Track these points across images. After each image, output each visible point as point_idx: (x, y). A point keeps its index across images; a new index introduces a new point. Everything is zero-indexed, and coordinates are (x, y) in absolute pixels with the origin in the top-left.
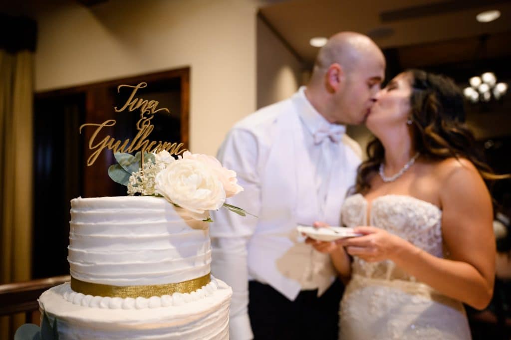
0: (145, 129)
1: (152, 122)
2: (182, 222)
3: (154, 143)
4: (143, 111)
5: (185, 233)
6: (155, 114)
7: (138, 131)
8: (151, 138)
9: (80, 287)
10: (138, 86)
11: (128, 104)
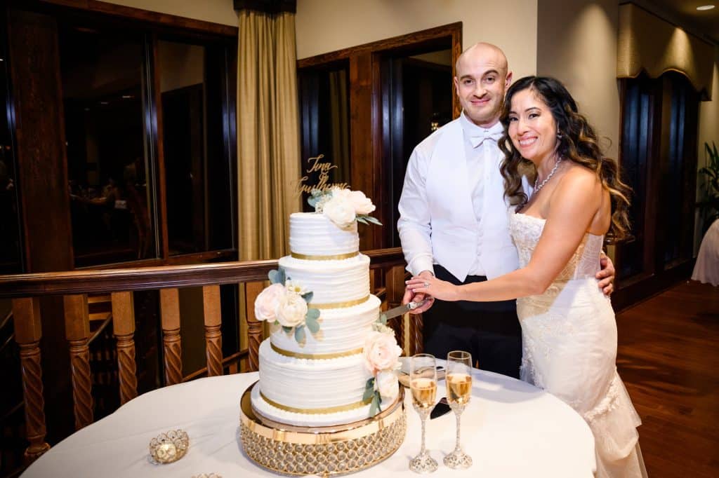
0: (324, 179)
1: (328, 174)
2: (335, 226)
3: (329, 185)
4: (322, 169)
5: (338, 232)
6: (329, 170)
7: (320, 180)
8: (327, 183)
9: (295, 256)
10: (319, 158)
11: (314, 167)
